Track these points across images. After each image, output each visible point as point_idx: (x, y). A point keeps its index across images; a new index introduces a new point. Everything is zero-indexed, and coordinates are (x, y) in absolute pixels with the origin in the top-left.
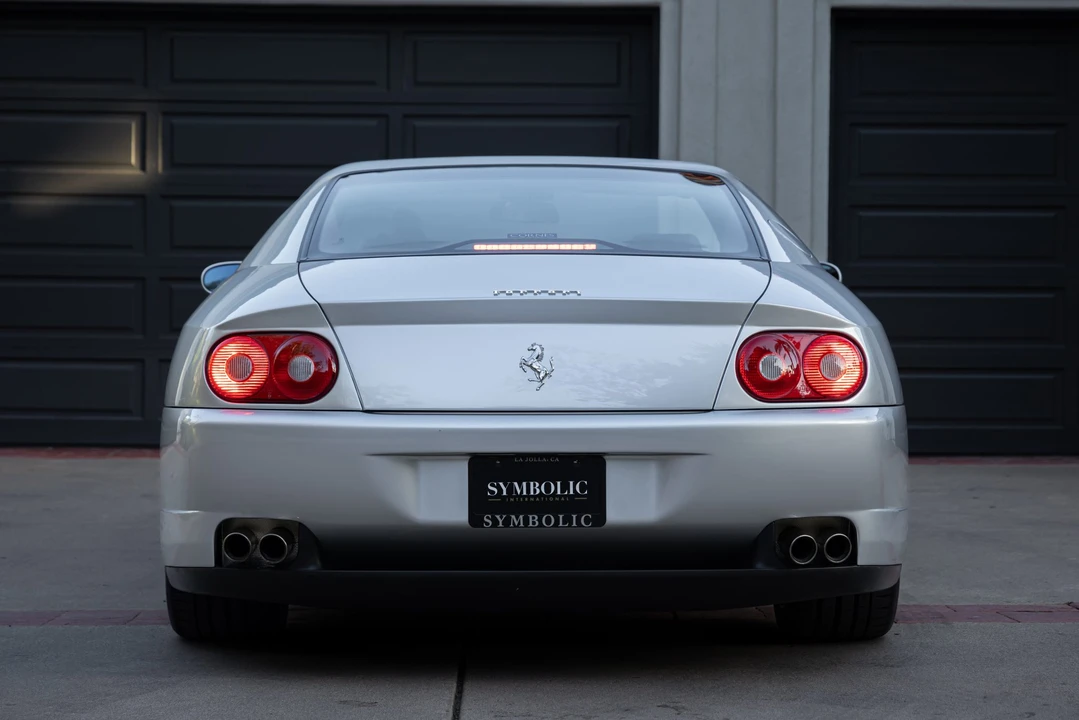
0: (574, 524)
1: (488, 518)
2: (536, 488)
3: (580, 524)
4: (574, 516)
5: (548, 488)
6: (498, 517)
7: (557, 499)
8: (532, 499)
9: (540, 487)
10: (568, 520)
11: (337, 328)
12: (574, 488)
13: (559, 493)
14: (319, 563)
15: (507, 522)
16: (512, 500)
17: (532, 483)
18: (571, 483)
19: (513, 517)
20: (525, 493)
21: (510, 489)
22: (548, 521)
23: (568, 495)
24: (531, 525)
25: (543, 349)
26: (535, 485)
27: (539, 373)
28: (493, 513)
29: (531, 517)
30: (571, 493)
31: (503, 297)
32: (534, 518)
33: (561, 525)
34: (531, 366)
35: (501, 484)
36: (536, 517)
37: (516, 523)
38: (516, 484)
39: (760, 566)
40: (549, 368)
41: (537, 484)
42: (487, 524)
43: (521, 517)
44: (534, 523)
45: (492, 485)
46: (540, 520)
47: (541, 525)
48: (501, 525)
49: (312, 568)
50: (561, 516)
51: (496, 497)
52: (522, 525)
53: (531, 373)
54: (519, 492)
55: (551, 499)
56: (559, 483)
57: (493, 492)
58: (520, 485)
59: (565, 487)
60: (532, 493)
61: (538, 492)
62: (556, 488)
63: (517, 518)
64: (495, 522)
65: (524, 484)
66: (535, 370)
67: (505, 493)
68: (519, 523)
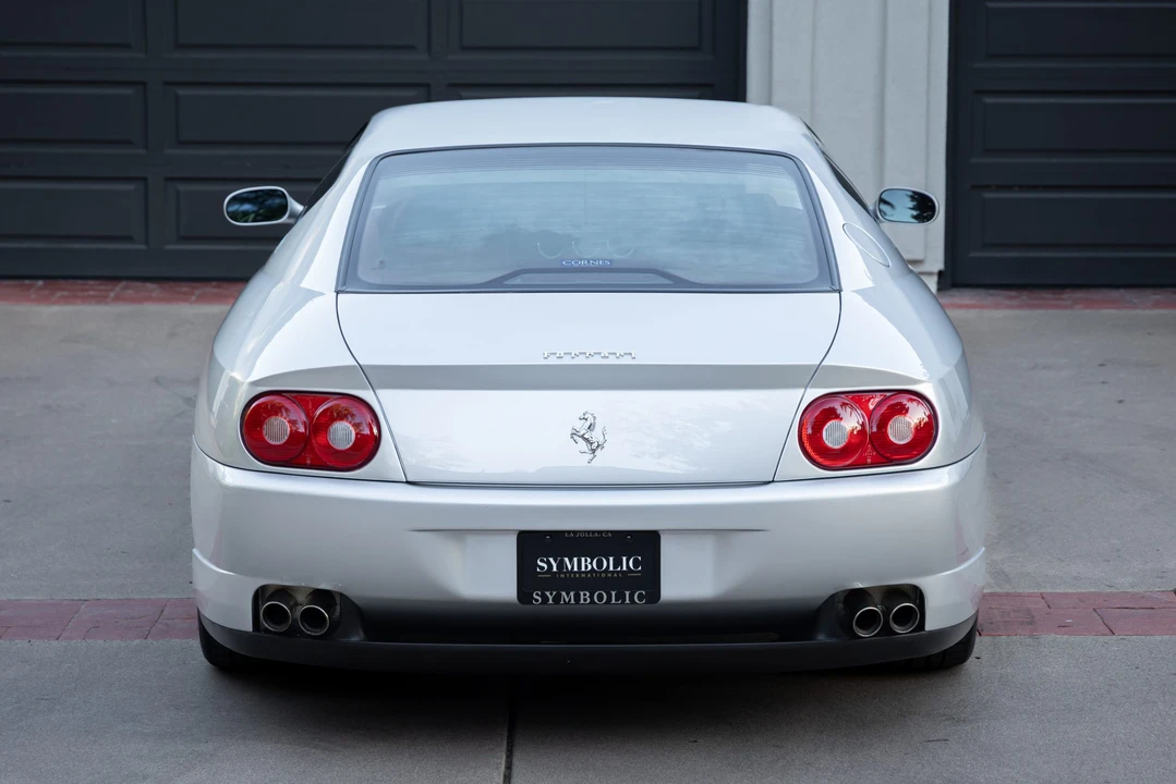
0: (627, 601)
1: (537, 594)
2: (588, 564)
3: (634, 601)
4: (627, 593)
5: (600, 564)
6: (548, 593)
7: (609, 575)
8: (583, 575)
9: (591, 563)
10: (620, 596)
11: (379, 392)
12: (627, 563)
13: (611, 569)
14: (362, 634)
15: (557, 599)
16: (562, 576)
17: (583, 559)
18: (624, 559)
19: (564, 593)
20: (576, 569)
21: (561, 565)
22: (600, 597)
23: (621, 571)
24: (582, 602)
25: (595, 418)
26: (586, 561)
27: (591, 444)
28: (543, 591)
29: (582, 593)
30: (625, 568)
31: (553, 361)
32: (585, 595)
33: (613, 601)
34: (582, 437)
35: (551, 560)
36: (588, 594)
37: (567, 600)
38: (566, 559)
39: (821, 638)
40: (601, 440)
41: (589, 560)
42: (537, 601)
43: (572, 594)
44: (585, 600)
45: (542, 561)
46: (591, 597)
47: (592, 602)
48: (551, 602)
49: (355, 639)
50: (613, 593)
51: (543, 573)
52: (572, 601)
53: (583, 445)
54: (570, 568)
55: (603, 575)
56: (611, 559)
57: (542, 568)
58: (571, 561)
59: (618, 563)
60: (583, 569)
61: (590, 568)
62: (609, 563)
63: (568, 594)
64: (545, 599)
65: (575, 559)
66: (587, 440)
67: (555, 569)
68: (570, 600)
